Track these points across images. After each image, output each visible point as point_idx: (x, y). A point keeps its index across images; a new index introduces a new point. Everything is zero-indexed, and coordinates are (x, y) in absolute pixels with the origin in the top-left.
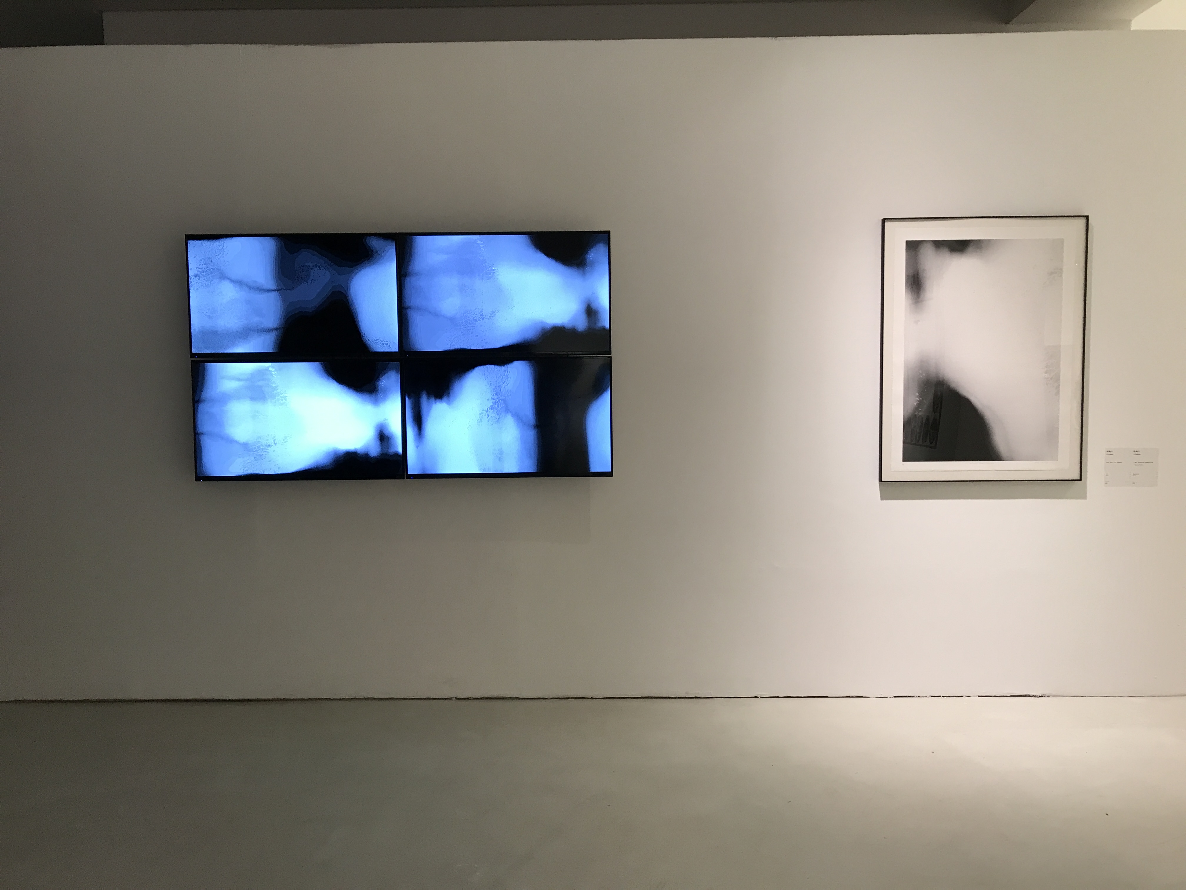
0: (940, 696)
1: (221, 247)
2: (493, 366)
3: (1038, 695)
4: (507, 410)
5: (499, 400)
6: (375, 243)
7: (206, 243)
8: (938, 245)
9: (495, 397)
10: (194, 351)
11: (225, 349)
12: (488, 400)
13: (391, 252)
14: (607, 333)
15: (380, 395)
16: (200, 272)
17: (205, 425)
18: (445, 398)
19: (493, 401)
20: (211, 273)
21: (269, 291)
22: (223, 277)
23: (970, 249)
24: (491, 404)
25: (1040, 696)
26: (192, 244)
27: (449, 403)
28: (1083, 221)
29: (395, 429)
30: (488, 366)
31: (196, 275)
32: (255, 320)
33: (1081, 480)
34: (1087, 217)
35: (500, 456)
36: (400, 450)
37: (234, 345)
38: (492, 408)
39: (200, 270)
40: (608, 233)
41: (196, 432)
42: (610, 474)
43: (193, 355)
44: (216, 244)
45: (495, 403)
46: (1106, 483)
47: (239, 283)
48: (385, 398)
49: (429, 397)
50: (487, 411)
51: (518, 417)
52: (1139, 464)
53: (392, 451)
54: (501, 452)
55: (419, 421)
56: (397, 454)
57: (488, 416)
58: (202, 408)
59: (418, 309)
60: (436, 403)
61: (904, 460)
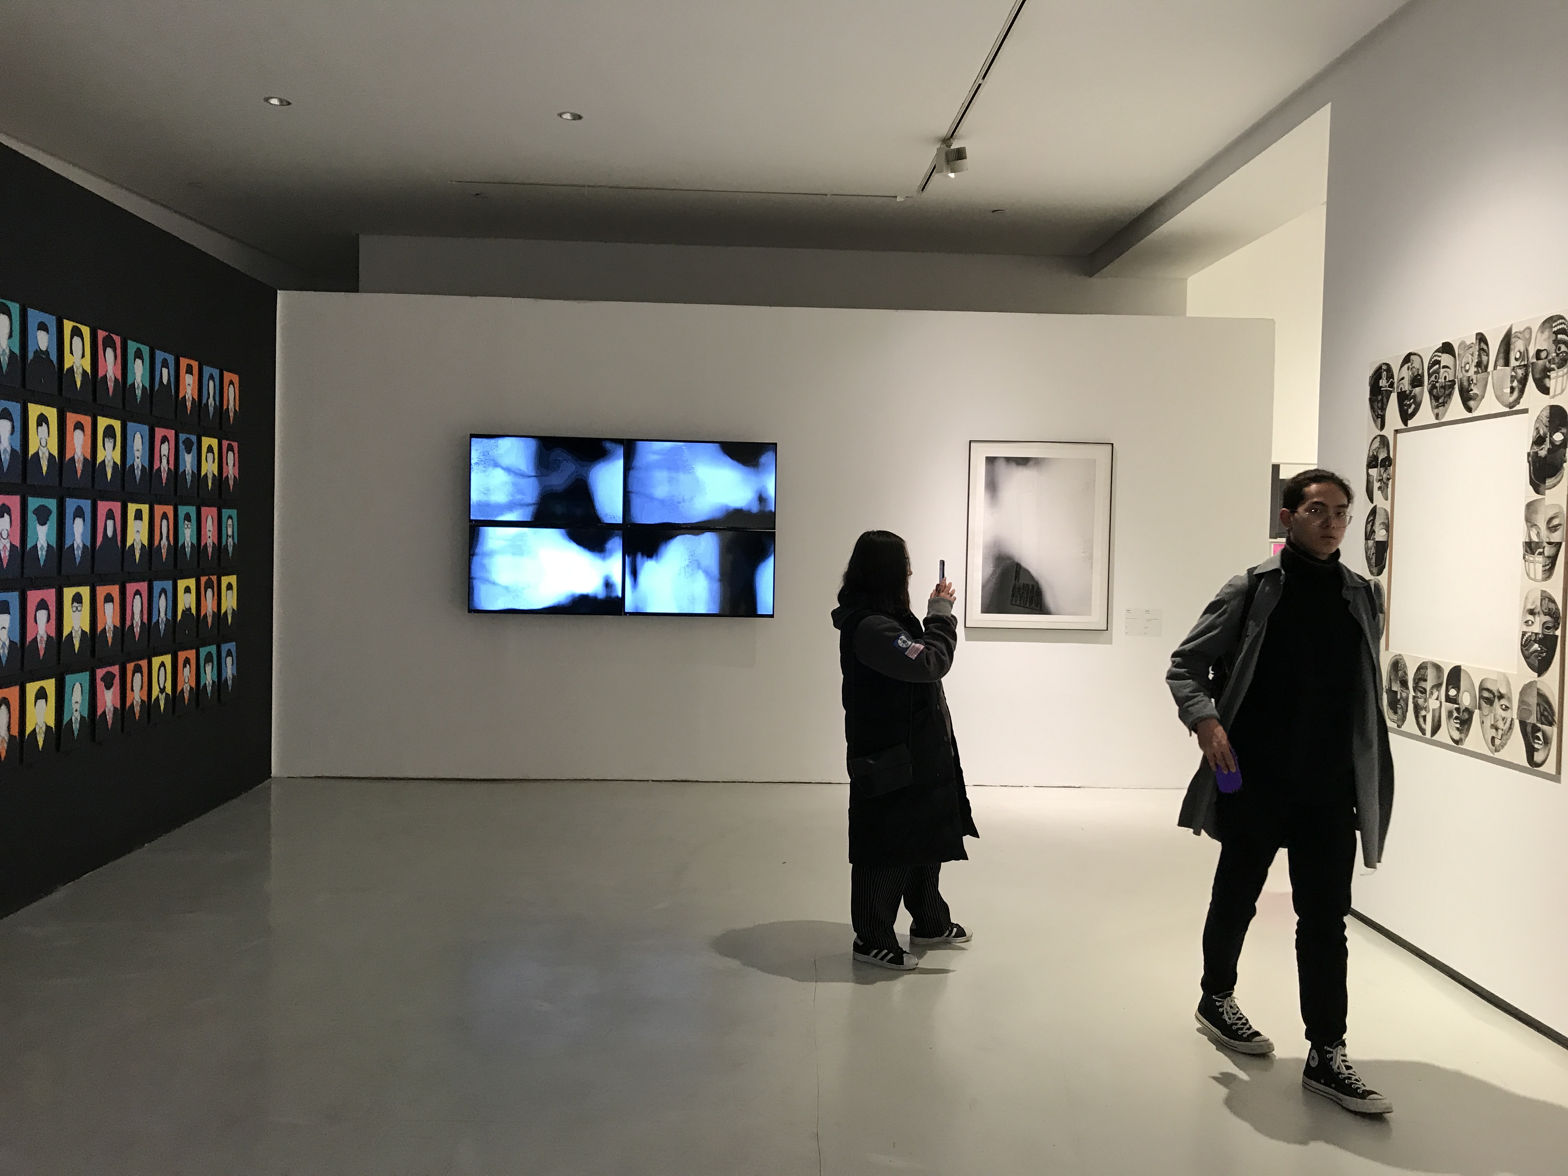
0: (1006, 786)
1: (496, 443)
2: (690, 536)
4: (699, 567)
5: (693, 560)
6: (608, 445)
7: (485, 441)
8: (1008, 460)
9: (691, 558)
10: (472, 518)
11: (495, 517)
12: (685, 560)
13: (620, 451)
14: (772, 516)
15: (607, 554)
16: (480, 461)
17: (476, 572)
18: (654, 558)
19: (688, 561)
20: (488, 462)
21: (529, 477)
22: (496, 465)
23: (1031, 463)
24: (688, 563)
25: (1078, 787)
26: (473, 439)
27: (657, 562)
28: (1110, 447)
29: (617, 580)
30: (687, 535)
31: (476, 463)
32: (519, 497)
33: (1107, 630)
34: (1112, 444)
35: (693, 600)
36: (620, 595)
37: (502, 514)
38: (688, 566)
39: (480, 460)
40: (776, 444)
41: (471, 576)
42: (772, 616)
43: (471, 521)
44: (492, 441)
45: (690, 562)
46: (1126, 633)
47: (508, 470)
48: (611, 555)
49: (643, 554)
50: (685, 568)
51: (707, 573)
52: (1149, 620)
53: (614, 595)
54: (694, 598)
55: (635, 574)
56: (617, 597)
57: (685, 571)
58: (476, 559)
59: (637, 493)
60: (647, 561)
61: (982, 612)
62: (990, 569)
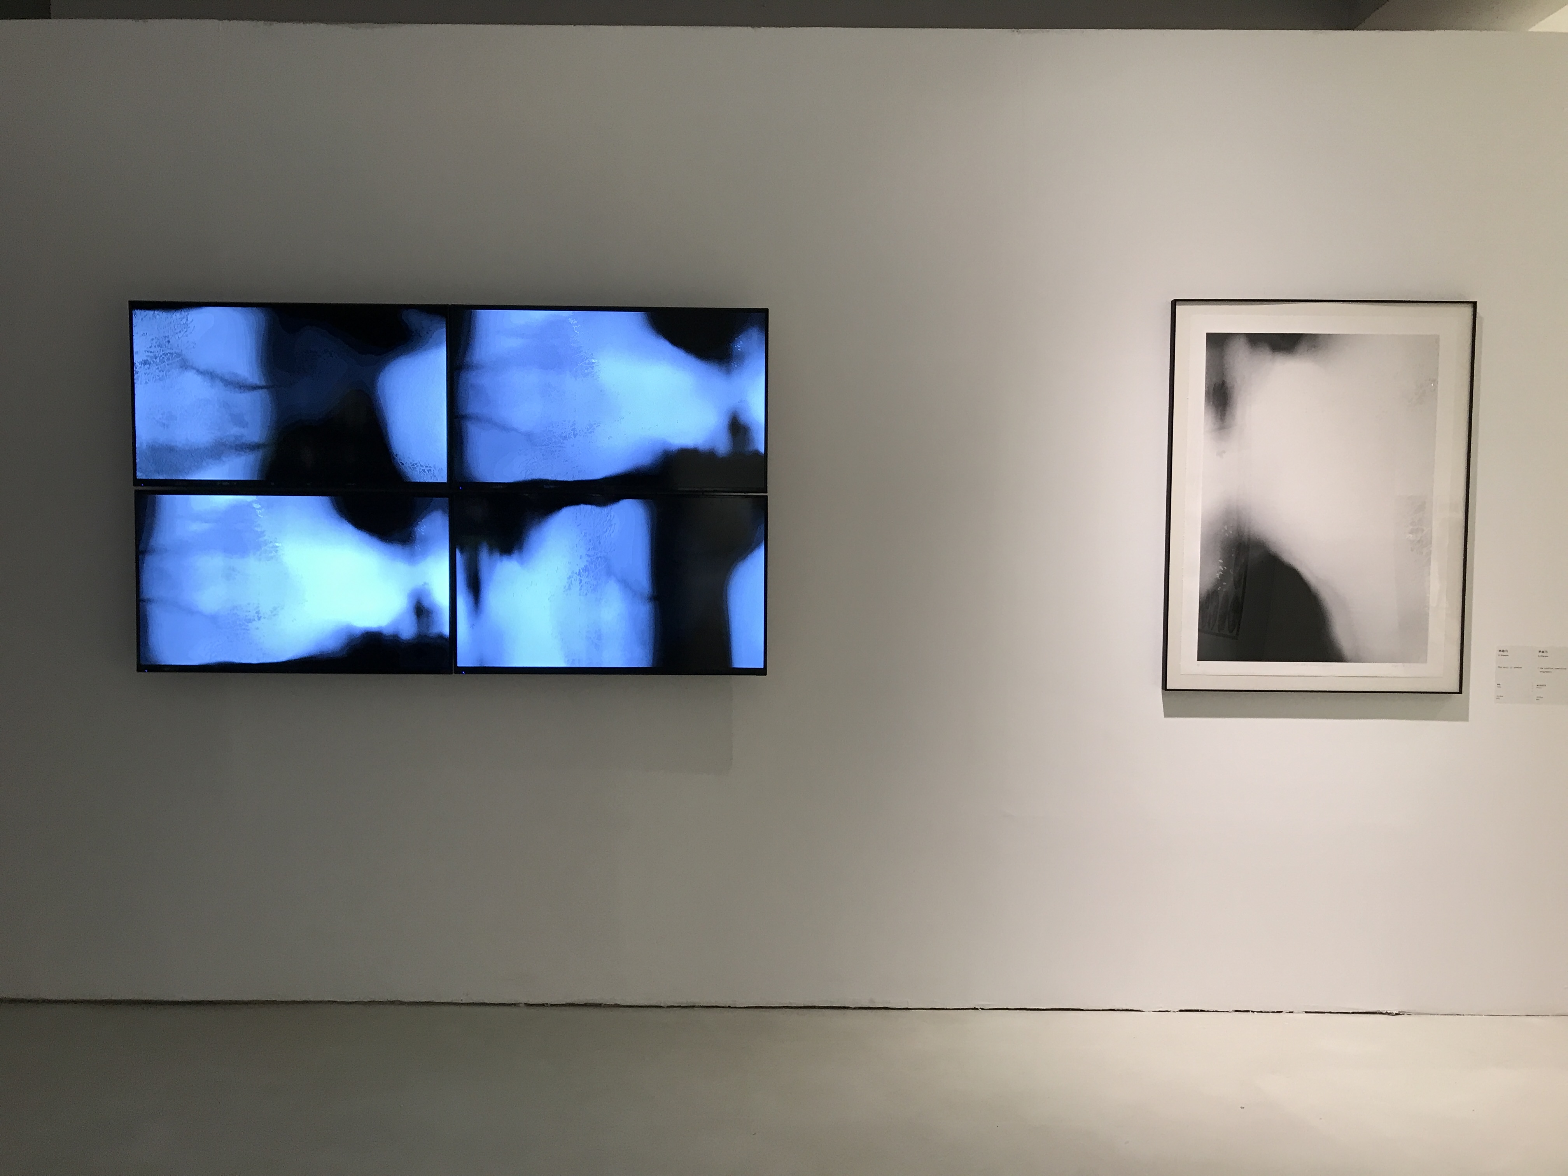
0: (1248, 1011)
2: (589, 507)
3: (1395, 1012)
7: (161, 316)
8: (1255, 340)
10: (139, 475)
11: (187, 474)
13: (441, 334)
14: (760, 462)
15: (418, 548)
16: (151, 357)
17: (154, 589)
18: (516, 555)
20: (168, 359)
21: (254, 388)
22: (185, 365)
23: (1302, 347)
25: (1397, 1014)
26: (140, 317)
28: (1468, 310)
29: (441, 596)
30: (582, 506)
31: (145, 363)
32: (235, 430)
33: (1460, 692)
34: (1474, 304)
36: (446, 630)
37: (199, 467)
39: (152, 355)
41: (141, 597)
42: (762, 672)
43: (137, 482)
44: (177, 316)
46: (1498, 698)
48: (425, 552)
51: (625, 584)
52: (1546, 671)
53: (434, 631)
55: (475, 587)
56: (441, 637)
58: (151, 562)
59: (478, 419)
61: (1200, 658)
62: (1216, 570)
